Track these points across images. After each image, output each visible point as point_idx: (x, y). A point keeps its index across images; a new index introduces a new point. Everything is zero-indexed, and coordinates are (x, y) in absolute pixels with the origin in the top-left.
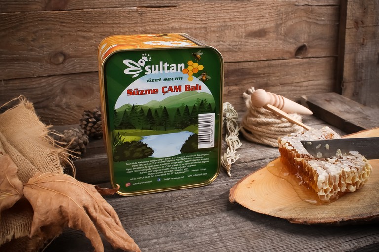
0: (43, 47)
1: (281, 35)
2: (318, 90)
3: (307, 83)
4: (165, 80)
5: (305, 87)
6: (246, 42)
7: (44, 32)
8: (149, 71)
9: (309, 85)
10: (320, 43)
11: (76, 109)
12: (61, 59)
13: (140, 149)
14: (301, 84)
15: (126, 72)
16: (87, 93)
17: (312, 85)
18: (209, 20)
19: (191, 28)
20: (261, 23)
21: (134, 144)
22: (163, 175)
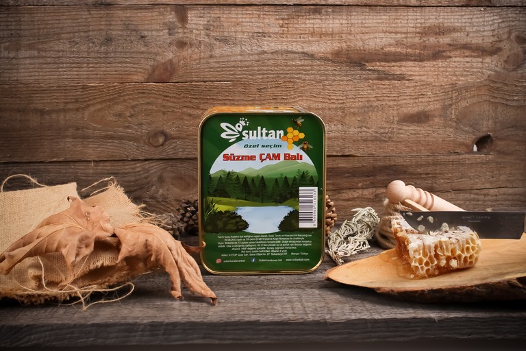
0: (141, 124)
1: (450, 120)
2: (516, 203)
3: (496, 190)
4: (263, 146)
5: (492, 196)
6: (400, 129)
7: (144, 107)
8: (247, 136)
9: (500, 195)
10: (514, 133)
11: (174, 203)
12: (161, 140)
13: (234, 221)
14: (486, 191)
15: (223, 135)
16: (189, 184)
17: (504, 194)
18: (347, 98)
19: (323, 109)
20: (420, 104)
21: (228, 214)
22: (258, 254)
